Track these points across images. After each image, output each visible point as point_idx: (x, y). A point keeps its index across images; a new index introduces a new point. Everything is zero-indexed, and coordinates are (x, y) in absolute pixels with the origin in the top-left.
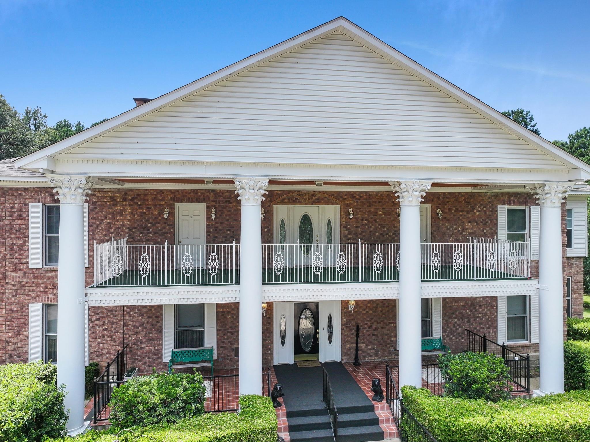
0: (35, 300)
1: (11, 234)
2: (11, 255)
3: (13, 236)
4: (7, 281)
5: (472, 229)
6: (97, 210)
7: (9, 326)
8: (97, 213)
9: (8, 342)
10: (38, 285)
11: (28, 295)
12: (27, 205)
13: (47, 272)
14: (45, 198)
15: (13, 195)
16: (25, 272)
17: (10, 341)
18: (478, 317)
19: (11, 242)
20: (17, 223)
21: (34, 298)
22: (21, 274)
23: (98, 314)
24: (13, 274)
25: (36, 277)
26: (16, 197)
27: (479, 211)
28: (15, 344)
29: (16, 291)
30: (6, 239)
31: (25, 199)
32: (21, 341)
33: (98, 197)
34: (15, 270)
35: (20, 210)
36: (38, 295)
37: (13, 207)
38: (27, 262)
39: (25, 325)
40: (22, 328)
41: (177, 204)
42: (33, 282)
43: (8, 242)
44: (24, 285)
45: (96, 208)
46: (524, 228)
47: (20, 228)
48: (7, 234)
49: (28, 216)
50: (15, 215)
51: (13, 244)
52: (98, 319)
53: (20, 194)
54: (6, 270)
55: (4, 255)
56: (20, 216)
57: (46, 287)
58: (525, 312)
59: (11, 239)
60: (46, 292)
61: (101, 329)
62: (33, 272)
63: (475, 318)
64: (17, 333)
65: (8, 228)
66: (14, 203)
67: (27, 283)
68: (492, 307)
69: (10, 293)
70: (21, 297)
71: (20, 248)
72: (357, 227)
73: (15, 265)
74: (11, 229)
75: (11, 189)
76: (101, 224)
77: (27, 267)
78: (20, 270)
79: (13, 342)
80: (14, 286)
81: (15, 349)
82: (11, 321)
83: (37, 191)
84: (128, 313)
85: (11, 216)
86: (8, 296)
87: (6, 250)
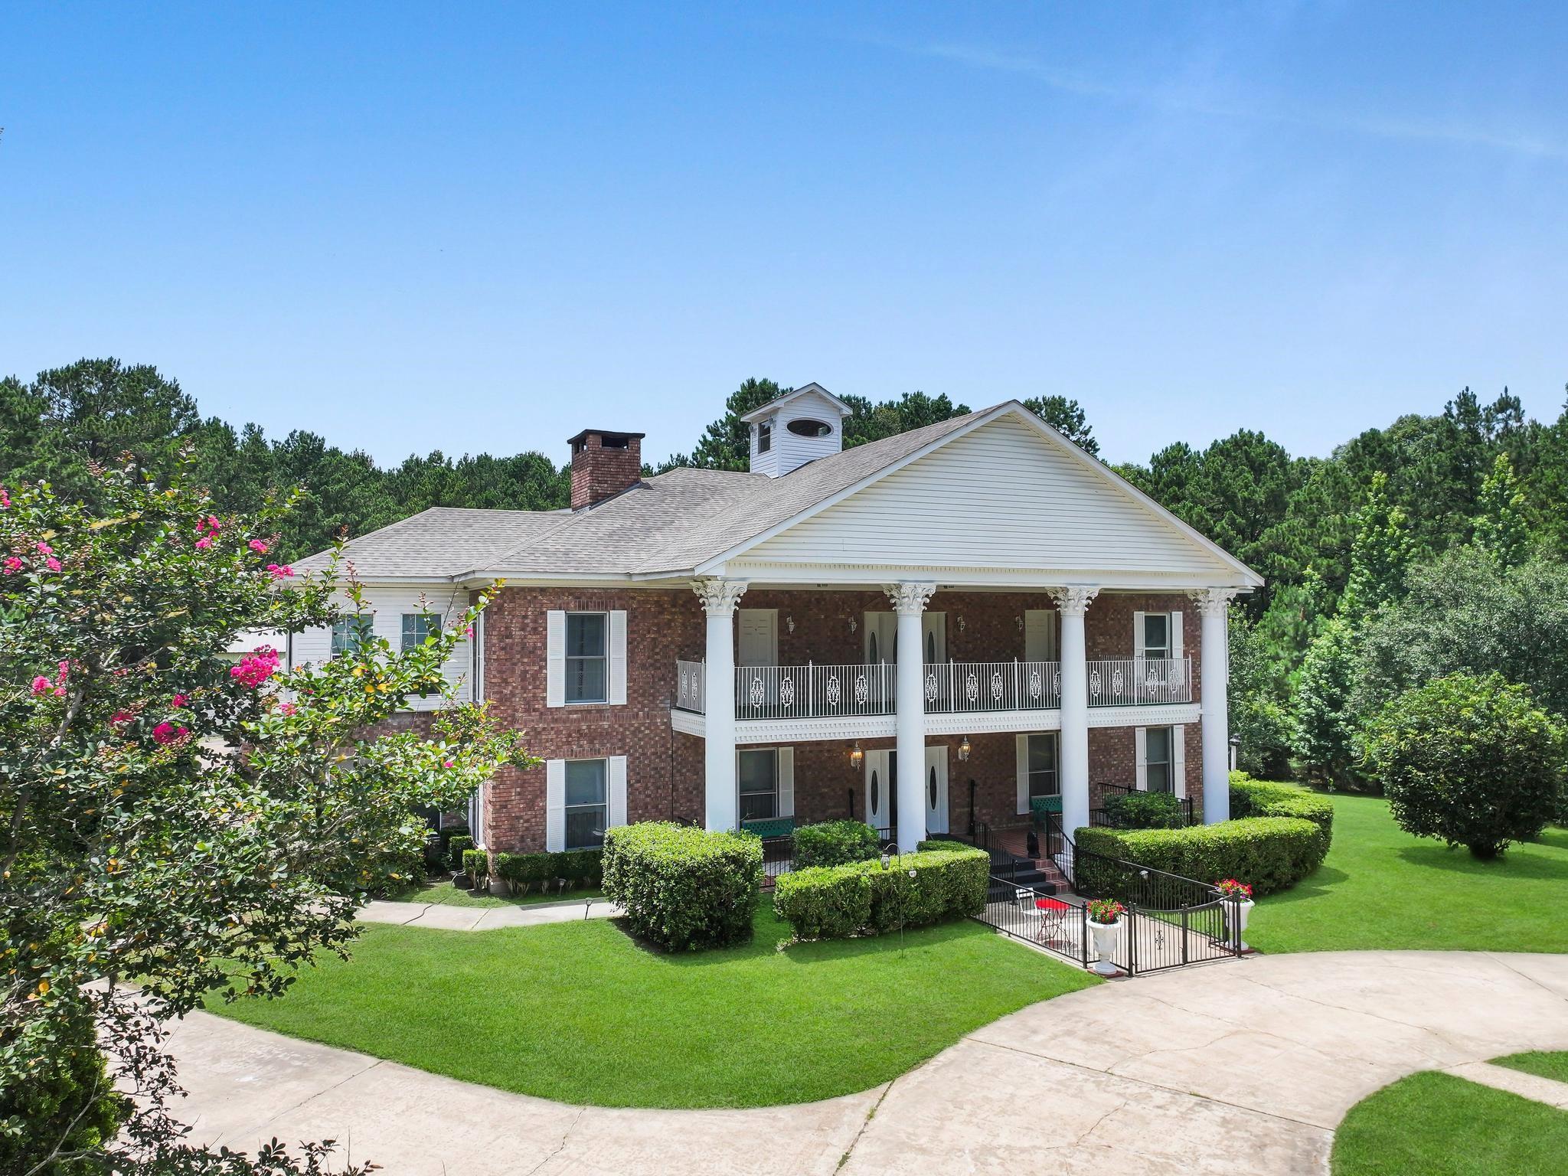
0: (554, 755)
1: (522, 657)
2: (522, 688)
3: (526, 660)
4: (517, 726)
5: (1104, 644)
6: (637, 621)
7: (519, 794)
8: (637, 625)
9: (518, 818)
10: (558, 732)
11: (545, 748)
12: (544, 614)
13: (570, 712)
14: (568, 603)
15: (525, 598)
16: (541, 714)
17: (521, 817)
18: (1114, 765)
19: (522, 668)
20: (531, 639)
21: (554, 752)
22: (535, 715)
23: (639, 774)
24: (525, 717)
25: (556, 721)
26: (530, 602)
27: (1112, 619)
28: (527, 821)
29: (529, 742)
30: (515, 664)
31: (542, 604)
32: (535, 817)
33: (639, 601)
34: (527, 711)
35: (535, 621)
36: (558, 747)
37: (525, 617)
38: (544, 699)
39: (542, 792)
40: (537, 797)
42: (552, 728)
43: (519, 669)
44: (539, 733)
45: (636, 617)
46: (1163, 643)
47: (535, 648)
48: (518, 656)
49: (545, 629)
50: (528, 629)
51: (526, 672)
52: (638, 781)
53: (535, 597)
54: (516, 711)
55: (514, 687)
56: (535, 629)
57: (570, 735)
58: (1166, 757)
59: (523, 663)
60: (569, 743)
61: (642, 796)
62: (552, 713)
63: (1110, 766)
64: (531, 805)
65: (519, 649)
66: (527, 611)
67: (544, 729)
68: (1129, 750)
70: (536, 750)
71: (535, 677)
72: (967, 642)
73: (528, 703)
74: (523, 648)
75: (523, 589)
76: (642, 640)
77: (545, 706)
78: (535, 710)
79: (526, 817)
80: (527, 734)
81: (527, 829)
82: (522, 787)
83: (557, 593)
84: (679, 771)
85: (523, 629)
87: (515, 681)
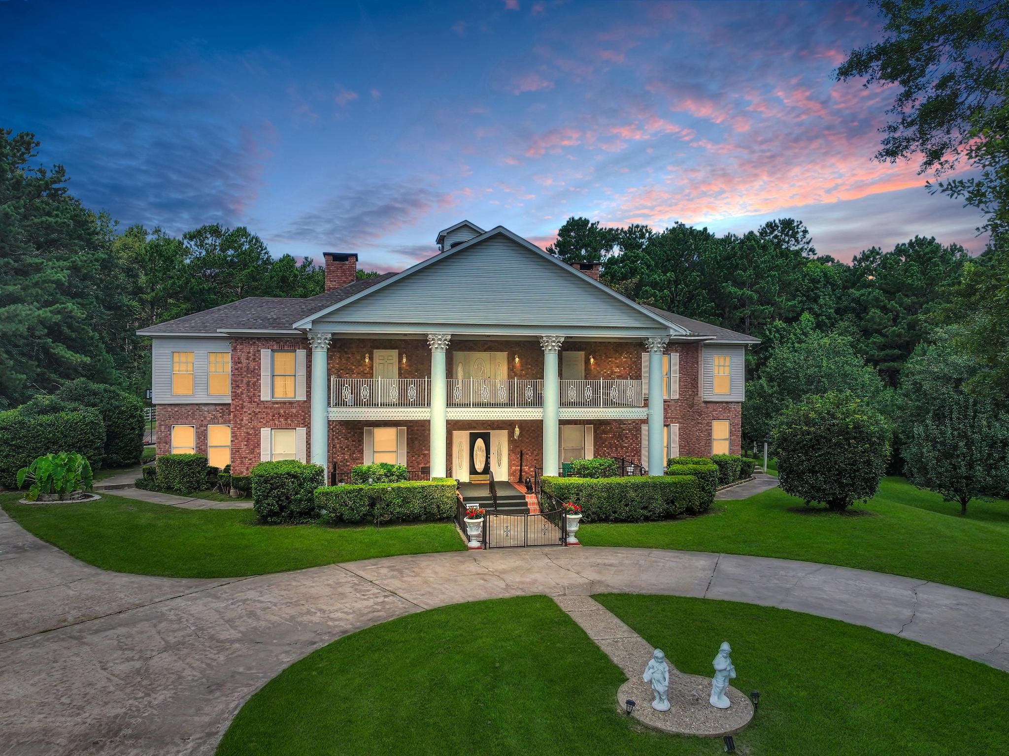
0: (265, 426)
1: (247, 374)
2: (247, 390)
3: (249, 375)
4: (244, 410)
7: (246, 445)
9: (246, 458)
10: (267, 414)
11: (260, 422)
12: (259, 351)
13: (274, 404)
14: (273, 346)
15: (249, 343)
16: (258, 404)
17: (247, 458)
19: (247, 379)
20: (252, 365)
21: (265, 424)
22: (255, 405)
24: (249, 405)
25: (266, 408)
26: (251, 345)
27: (626, 358)
28: (250, 460)
29: (251, 419)
30: (243, 377)
31: (258, 346)
32: (255, 458)
34: (250, 402)
35: (254, 355)
36: (267, 422)
37: (249, 353)
38: (260, 396)
39: (258, 445)
40: (255, 447)
41: (375, 351)
42: (264, 412)
43: (245, 380)
44: (257, 414)
47: (254, 369)
48: (245, 373)
49: (260, 359)
50: (251, 359)
51: (250, 382)
53: (254, 343)
54: (244, 402)
55: (243, 390)
56: (254, 359)
57: (274, 416)
59: (248, 377)
60: (273, 420)
62: (264, 404)
64: (252, 451)
65: (245, 369)
66: (250, 350)
67: (259, 412)
68: (637, 438)
69: (246, 420)
70: (255, 423)
71: (254, 384)
72: (521, 370)
73: (251, 398)
74: (248, 369)
75: (247, 338)
77: (260, 400)
78: (254, 402)
79: (250, 458)
80: (250, 414)
81: (250, 464)
82: (247, 441)
83: (267, 340)
84: (336, 437)
85: (247, 359)
86: (245, 421)
87: (243, 386)
